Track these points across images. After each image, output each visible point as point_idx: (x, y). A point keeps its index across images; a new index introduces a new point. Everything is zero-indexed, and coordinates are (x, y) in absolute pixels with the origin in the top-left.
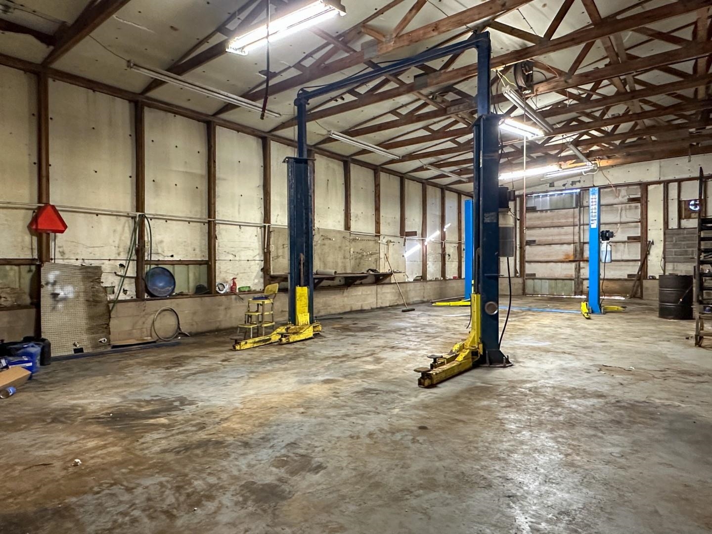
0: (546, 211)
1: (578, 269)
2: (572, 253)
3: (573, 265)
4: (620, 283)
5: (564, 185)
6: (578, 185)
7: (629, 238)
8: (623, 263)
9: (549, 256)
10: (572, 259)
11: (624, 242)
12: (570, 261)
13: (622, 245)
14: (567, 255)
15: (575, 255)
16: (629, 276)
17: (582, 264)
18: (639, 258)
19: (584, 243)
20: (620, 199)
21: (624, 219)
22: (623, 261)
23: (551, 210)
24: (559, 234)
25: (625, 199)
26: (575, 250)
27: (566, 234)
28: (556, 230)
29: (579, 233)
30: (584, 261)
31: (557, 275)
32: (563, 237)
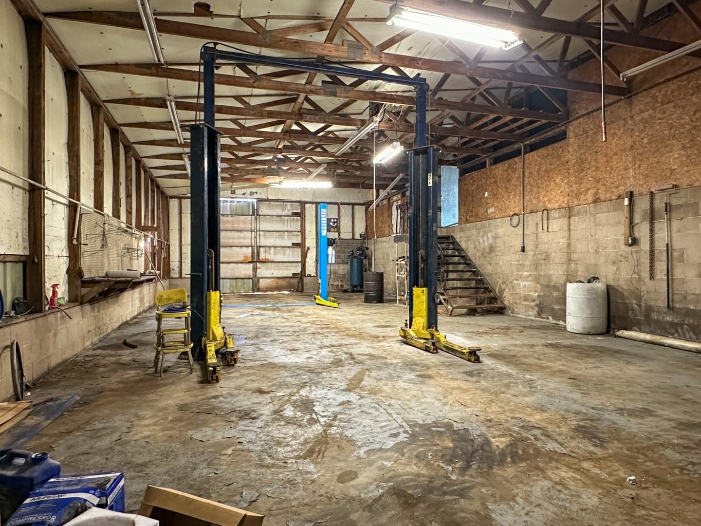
0: (228, 215)
1: (255, 269)
2: (250, 255)
3: (251, 265)
4: (287, 280)
5: (244, 194)
6: (256, 196)
7: (293, 244)
8: (289, 264)
9: (230, 257)
10: (250, 260)
11: (289, 247)
12: (249, 262)
13: (288, 249)
14: (246, 257)
15: (253, 257)
16: (293, 274)
17: (258, 265)
18: (300, 260)
19: (260, 247)
20: (286, 212)
21: (289, 229)
22: (289, 262)
23: (231, 215)
24: (239, 238)
25: (290, 213)
26: (253, 253)
27: (244, 238)
28: (235, 234)
29: (256, 237)
30: (260, 262)
31: (237, 275)
32: (242, 241)
